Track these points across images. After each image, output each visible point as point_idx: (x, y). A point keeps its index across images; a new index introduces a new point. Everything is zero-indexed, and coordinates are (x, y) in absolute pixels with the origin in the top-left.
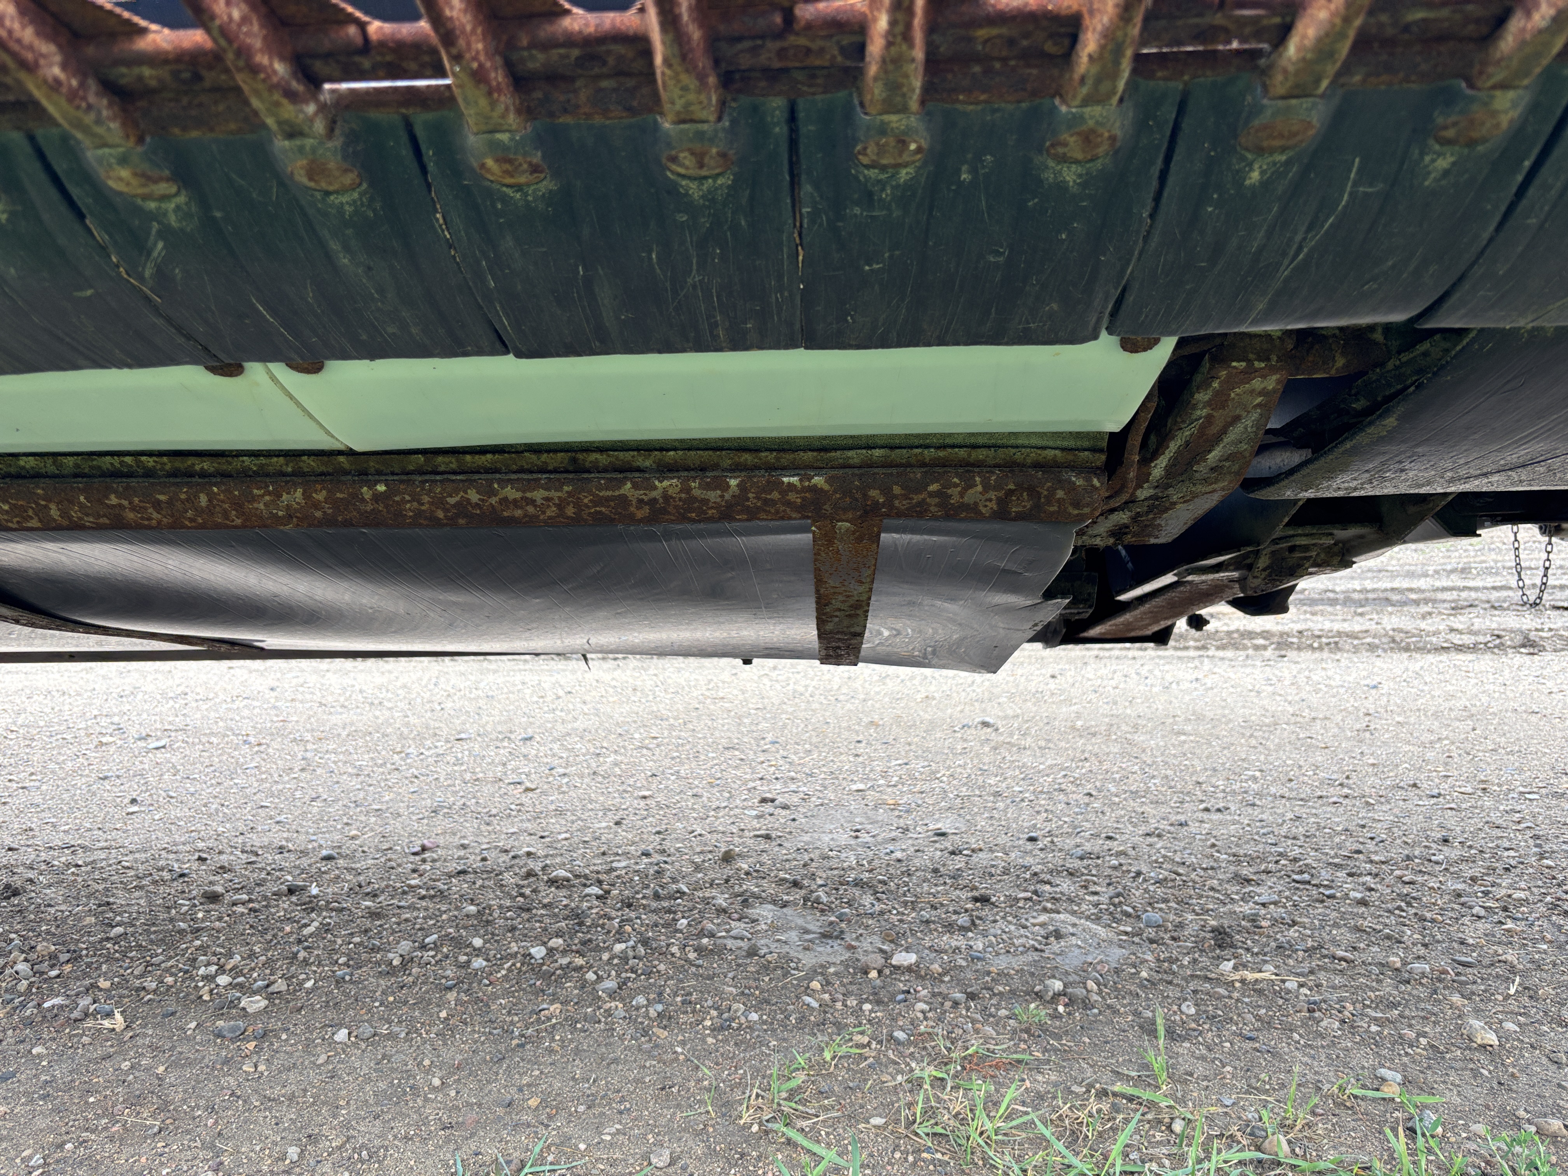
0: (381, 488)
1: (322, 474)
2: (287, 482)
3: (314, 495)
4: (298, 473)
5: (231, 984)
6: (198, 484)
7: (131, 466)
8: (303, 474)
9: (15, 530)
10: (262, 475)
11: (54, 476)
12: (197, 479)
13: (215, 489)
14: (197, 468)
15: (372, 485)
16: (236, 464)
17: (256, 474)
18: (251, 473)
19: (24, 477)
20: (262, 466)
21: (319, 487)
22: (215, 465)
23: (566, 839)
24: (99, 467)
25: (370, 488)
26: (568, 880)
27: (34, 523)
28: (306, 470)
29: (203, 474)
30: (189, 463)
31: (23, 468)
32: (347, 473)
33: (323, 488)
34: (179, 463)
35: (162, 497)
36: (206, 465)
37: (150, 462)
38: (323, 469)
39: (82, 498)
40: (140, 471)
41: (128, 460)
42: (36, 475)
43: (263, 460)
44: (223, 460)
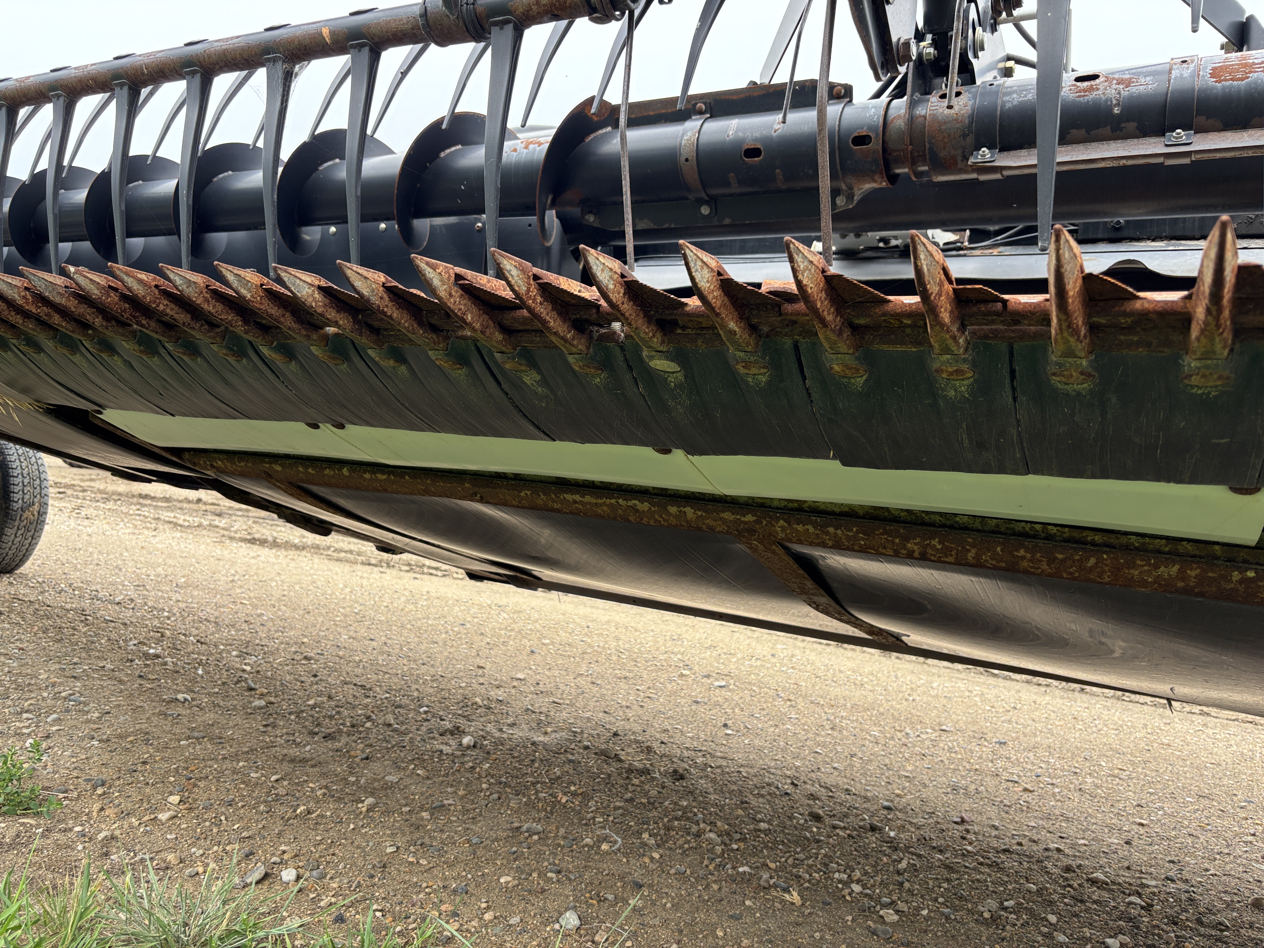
0: (1251, 574)
1: (1194, 556)
2: (1167, 559)
3: (1188, 572)
4: (1174, 553)
5: (862, 893)
6: (1092, 551)
7: (1038, 531)
8: (1178, 554)
9: (934, 561)
10: (1142, 550)
11: (978, 531)
12: (1089, 547)
13: (1105, 556)
14: (1089, 539)
15: (1242, 571)
16: (1124, 540)
17: (1137, 549)
18: (1132, 547)
19: (955, 528)
20: (1144, 544)
21: (1194, 566)
22: (1105, 538)
23: (1085, 845)
24: (1013, 529)
25: (1240, 573)
26: (1107, 884)
27: (951, 559)
28: (1181, 551)
29: (1093, 544)
30: (1085, 534)
31: (958, 522)
32: (1217, 558)
33: (1199, 568)
34: (1076, 534)
35: (1060, 556)
36: (1098, 538)
37: (1054, 530)
38: (1197, 553)
39: (999, 549)
40: (1043, 535)
41: (1038, 527)
42: (965, 528)
43: (1147, 540)
44: (1114, 536)
